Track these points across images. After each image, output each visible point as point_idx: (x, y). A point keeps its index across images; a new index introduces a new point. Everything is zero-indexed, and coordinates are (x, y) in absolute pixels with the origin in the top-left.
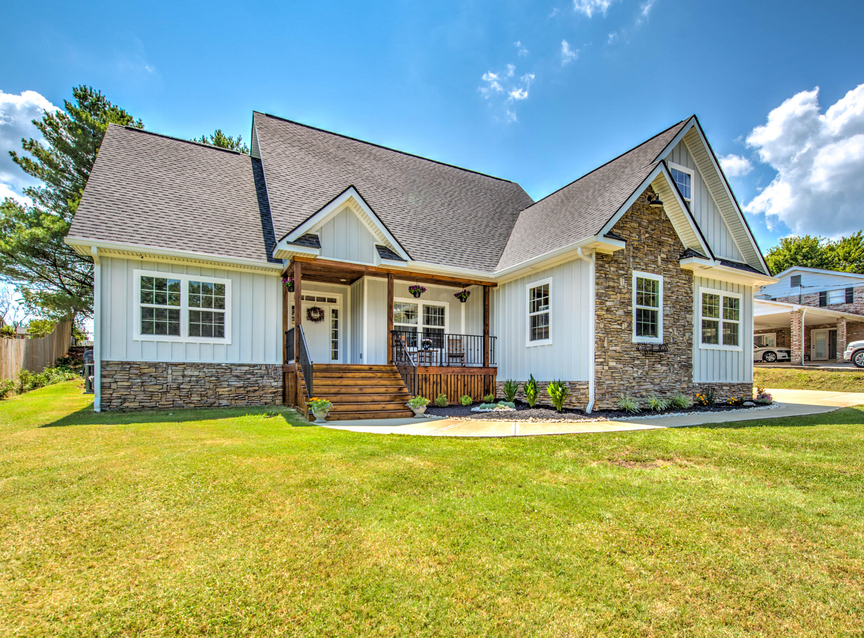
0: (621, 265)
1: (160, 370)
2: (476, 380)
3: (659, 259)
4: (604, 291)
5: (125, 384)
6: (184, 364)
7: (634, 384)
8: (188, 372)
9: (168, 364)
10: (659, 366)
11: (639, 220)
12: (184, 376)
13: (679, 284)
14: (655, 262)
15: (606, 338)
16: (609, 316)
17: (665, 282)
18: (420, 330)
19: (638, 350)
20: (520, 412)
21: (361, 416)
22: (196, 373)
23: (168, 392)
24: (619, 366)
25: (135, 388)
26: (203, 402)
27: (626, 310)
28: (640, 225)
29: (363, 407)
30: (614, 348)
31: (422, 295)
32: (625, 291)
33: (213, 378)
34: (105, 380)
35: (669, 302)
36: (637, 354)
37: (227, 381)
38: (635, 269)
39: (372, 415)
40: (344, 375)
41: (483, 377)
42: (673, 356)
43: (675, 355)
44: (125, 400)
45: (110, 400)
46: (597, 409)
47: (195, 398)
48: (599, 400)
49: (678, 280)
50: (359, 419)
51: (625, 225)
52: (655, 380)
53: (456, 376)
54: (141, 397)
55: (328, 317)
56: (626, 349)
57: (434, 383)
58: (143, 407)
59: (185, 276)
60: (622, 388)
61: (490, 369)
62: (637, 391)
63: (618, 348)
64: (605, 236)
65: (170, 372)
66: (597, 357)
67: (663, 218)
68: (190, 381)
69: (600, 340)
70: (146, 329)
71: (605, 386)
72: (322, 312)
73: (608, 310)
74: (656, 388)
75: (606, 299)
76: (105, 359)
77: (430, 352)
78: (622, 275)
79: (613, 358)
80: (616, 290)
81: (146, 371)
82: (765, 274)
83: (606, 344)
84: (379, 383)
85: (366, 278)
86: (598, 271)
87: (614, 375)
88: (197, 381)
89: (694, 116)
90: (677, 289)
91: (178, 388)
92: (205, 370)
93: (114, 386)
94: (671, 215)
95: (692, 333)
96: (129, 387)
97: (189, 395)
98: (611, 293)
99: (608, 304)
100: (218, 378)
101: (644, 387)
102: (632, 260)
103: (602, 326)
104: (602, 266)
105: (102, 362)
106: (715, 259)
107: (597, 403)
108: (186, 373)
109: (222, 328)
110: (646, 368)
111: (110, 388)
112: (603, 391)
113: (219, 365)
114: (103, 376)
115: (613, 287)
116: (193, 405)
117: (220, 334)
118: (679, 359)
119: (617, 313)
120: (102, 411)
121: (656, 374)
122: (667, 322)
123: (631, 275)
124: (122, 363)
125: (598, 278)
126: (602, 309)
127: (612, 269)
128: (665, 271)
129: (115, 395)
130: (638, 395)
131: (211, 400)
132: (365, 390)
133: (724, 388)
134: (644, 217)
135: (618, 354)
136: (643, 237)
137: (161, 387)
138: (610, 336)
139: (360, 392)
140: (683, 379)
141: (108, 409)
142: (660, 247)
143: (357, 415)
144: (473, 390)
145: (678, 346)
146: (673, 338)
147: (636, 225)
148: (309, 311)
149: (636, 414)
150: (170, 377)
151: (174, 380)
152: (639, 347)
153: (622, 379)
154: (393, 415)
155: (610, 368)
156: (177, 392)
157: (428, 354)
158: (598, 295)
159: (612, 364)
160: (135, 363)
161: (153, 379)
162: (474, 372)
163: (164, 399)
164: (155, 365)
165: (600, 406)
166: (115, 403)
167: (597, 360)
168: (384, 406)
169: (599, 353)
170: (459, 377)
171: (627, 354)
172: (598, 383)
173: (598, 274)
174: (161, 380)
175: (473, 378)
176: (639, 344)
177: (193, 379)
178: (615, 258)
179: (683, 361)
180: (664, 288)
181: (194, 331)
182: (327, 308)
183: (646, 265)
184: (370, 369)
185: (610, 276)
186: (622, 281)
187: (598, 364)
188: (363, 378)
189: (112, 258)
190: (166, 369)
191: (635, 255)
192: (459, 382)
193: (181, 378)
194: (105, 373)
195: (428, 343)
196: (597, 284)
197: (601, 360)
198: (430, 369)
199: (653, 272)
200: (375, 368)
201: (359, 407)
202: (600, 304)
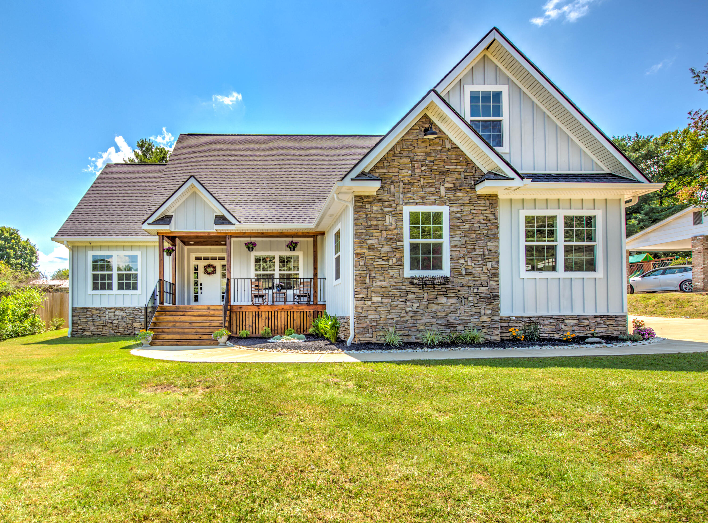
0: (387, 203)
1: (102, 312)
2: (305, 316)
3: (442, 189)
4: (365, 231)
5: (84, 320)
6: (115, 308)
7: (407, 318)
8: (117, 313)
9: (106, 308)
10: (445, 299)
11: (412, 155)
12: (115, 315)
13: (474, 212)
14: (437, 193)
15: (368, 275)
16: (372, 254)
17: (451, 212)
18: (277, 276)
19: (413, 284)
20: (309, 343)
21: (178, 343)
22: (121, 313)
23: (106, 325)
24: (385, 301)
25: (89, 323)
26: (125, 332)
27: (394, 246)
28: (412, 159)
29: (184, 337)
30: (379, 284)
31: (254, 249)
32: (393, 227)
33: (131, 317)
34: (75, 318)
35: (458, 232)
36: (412, 288)
37: (139, 318)
38: (406, 204)
39: (187, 343)
40: (186, 313)
41: (312, 313)
42: (466, 288)
43: (469, 287)
44: (84, 330)
45: (77, 330)
46: (357, 342)
47: (121, 329)
48: (359, 333)
49: (472, 207)
50: (177, 345)
51: (391, 163)
52: (439, 314)
53: (286, 313)
54: (92, 329)
55: (219, 270)
56: (395, 284)
57: (265, 318)
58: (93, 334)
59: (115, 252)
60: (390, 322)
61: (318, 306)
62: (411, 325)
63: (384, 284)
64: (352, 180)
65: (107, 313)
66: (356, 293)
67: (448, 146)
68: (118, 319)
69: (360, 277)
70: (95, 287)
71: (367, 321)
72: (214, 267)
73: (370, 248)
74: (440, 322)
75: (368, 237)
76: (75, 306)
77: (284, 293)
78: (389, 212)
79: (375, 293)
80: (381, 228)
81: (95, 313)
82: (638, 182)
83: (367, 281)
84: (208, 319)
85: (233, 239)
86: (356, 212)
87: (379, 310)
88: (122, 319)
89: (495, 28)
90: (470, 217)
91: (112, 323)
92: (126, 311)
93: (79, 322)
94: (460, 141)
95: (498, 262)
96: (86, 323)
97: (118, 327)
98: (374, 231)
99: (370, 242)
100: (134, 317)
101: (422, 321)
102: (401, 196)
103: (362, 263)
104: (361, 207)
105: (73, 308)
106: (522, 177)
107: (357, 336)
108: (116, 313)
109: (136, 283)
110: (425, 302)
111: (77, 323)
112: (365, 325)
113: (135, 308)
114: (73, 316)
115: (377, 225)
116: (119, 334)
117: (135, 287)
118: (475, 290)
119: (382, 249)
120: (72, 336)
121: (439, 307)
122: (453, 253)
123: (402, 210)
124: (83, 308)
125: (356, 219)
126: (361, 248)
127: (375, 208)
128: (452, 201)
129: (79, 327)
130: (413, 329)
131: (130, 331)
132: (194, 325)
133: (567, 321)
134: (418, 151)
135: (383, 290)
136: (417, 171)
137: (102, 322)
138: (373, 272)
139: (190, 325)
140: (483, 312)
141: (76, 335)
142: (443, 177)
143: (175, 343)
144: (302, 324)
145: (474, 277)
146: (466, 269)
147: (407, 161)
148: (206, 267)
149: (396, 348)
150: (107, 316)
151: (109, 318)
152: (412, 281)
153: (389, 313)
154: (203, 343)
155: (373, 303)
156: (111, 325)
157: (281, 295)
158: (357, 236)
159: (376, 299)
160: (89, 308)
161: (99, 318)
162: (302, 309)
163: (104, 330)
164: (99, 309)
165: (361, 339)
166: (80, 332)
167: (356, 296)
168: (200, 336)
169: (359, 289)
170: (289, 313)
171: (397, 289)
172: (359, 317)
173: (356, 216)
174: (103, 318)
175: (302, 314)
176: (413, 278)
177: (120, 317)
178: (379, 197)
179: (482, 293)
180: (451, 219)
181: (121, 287)
182: (218, 264)
183: (423, 198)
184: (209, 309)
185: (372, 215)
186: (389, 219)
187: (357, 299)
188: (200, 315)
189: (78, 246)
190: (105, 311)
191: (406, 190)
192: (289, 318)
193: (113, 317)
194: (74, 314)
195: (281, 286)
196: (356, 225)
197: (361, 296)
198: (262, 307)
199: (434, 203)
200: (212, 308)
201: (182, 336)
202: (360, 243)
